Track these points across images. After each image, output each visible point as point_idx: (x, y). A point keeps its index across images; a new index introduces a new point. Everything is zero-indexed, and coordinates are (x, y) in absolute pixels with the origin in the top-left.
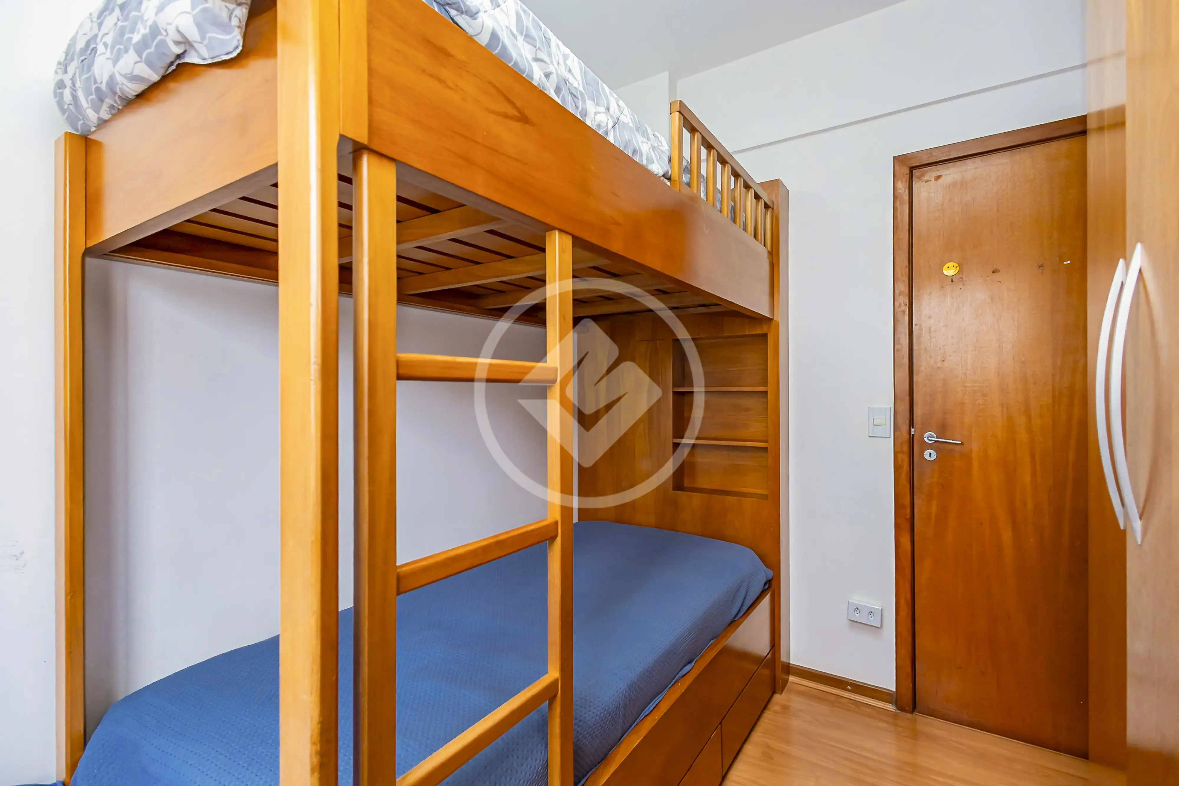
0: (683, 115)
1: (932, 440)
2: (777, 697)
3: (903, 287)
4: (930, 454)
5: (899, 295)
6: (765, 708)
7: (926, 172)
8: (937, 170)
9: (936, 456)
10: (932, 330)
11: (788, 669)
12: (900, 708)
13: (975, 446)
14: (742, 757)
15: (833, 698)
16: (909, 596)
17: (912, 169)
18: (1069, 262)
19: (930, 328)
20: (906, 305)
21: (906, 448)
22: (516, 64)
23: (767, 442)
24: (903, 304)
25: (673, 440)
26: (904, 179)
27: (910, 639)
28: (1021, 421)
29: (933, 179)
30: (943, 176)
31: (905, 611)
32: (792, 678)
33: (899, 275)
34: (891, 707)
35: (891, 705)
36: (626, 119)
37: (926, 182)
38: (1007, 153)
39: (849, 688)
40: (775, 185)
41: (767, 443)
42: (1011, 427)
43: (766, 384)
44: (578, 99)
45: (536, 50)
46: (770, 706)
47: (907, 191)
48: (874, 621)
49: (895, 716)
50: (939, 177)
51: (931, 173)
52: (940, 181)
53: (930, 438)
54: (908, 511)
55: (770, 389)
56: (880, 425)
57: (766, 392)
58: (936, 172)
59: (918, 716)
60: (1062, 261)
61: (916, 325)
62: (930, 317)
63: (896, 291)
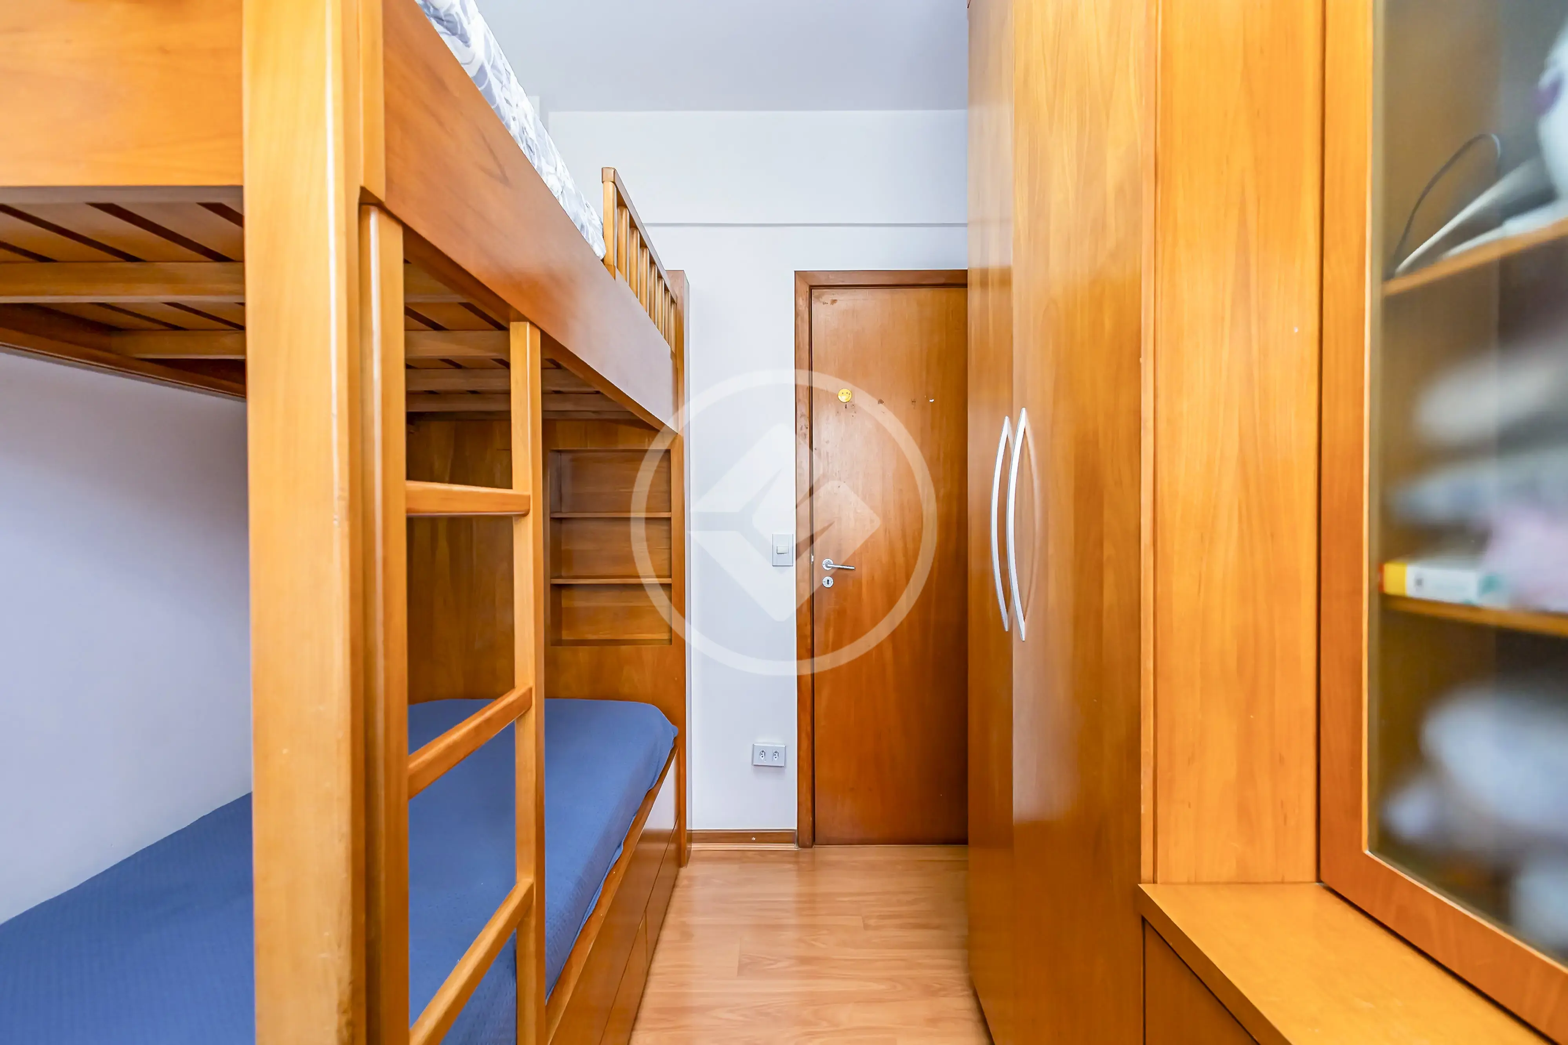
0: (617, 187)
1: (830, 567)
2: (684, 871)
3: (804, 409)
4: (828, 581)
5: (801, 417)
6: (674, 886)
7: (823, 294)
8: (833, 294)
9: (833, 583)
10: (830, 455)
11: (692, 837)
12: (802, 845)
13: (865, 572)
14: (662, 946)
15: (738, 854)
16: (809, 729)
17: (812, 287)
18: (933, 400)
19: (827, 453)
20: (807, 428)
21: (807, 576)
22: (498, 108)
23: (670, 576)
24: (804, 427)
25: (551, 581)
26: (804, 297)
27: (810, 774)
28: (899, 545)
29: (829, 302)
30: (838, 301)
31: (806, 744)
32: (695, 846)
33: (800, 396)
34: (793, 847)
35: (793, 844)
36: (570, 184)
37: (824, 303)
38: (888, 290)
39: (754, 839)
40: (678, 274)
41: (671, 579)
42: (892, 553)
43: (670, 511)
44: (534, 154)
45: (502, 87)
46: (679, 882)
47: (807, 309)
48: (777, 762)
49: (796, 854)
50: (834, 301)
51: (828, 295)
52: (836, 305)
53: (828, 565)
54: (809, 641)
55: (674, 515)
56: (783, 553)
57: (669, 519)
58: (832, 296)
59: (818, 849)
60: (928, 399)
61: (815, 449)
62: (827, 442)
63: (798, 412)
